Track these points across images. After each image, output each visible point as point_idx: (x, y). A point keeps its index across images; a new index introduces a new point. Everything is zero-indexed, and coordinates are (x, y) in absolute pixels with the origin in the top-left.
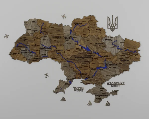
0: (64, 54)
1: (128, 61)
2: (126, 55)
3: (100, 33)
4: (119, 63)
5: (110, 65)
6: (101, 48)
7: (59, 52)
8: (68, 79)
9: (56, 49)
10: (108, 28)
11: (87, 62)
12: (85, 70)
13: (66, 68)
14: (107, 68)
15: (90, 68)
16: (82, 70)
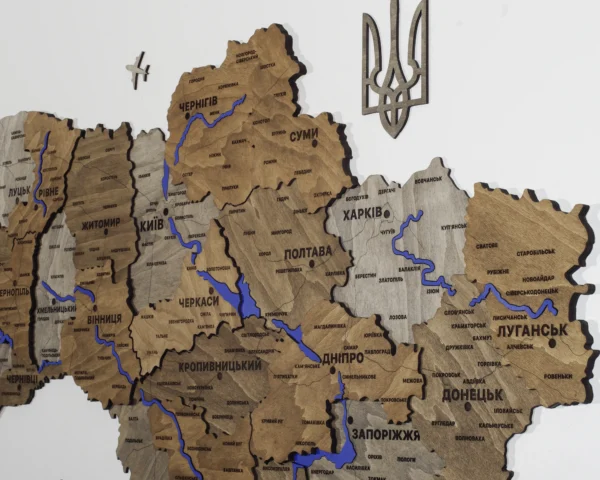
0: (126, 345)
1: (499, 395)
2: (482, 344)
3: (313, 159)
4: (434, 419)
5: (379, 434)
6: (316, 287)
7: (106, 328)
9: (95, 308)
10: (367, 109)
11: (239, 403)
12: (225, 470)
13: (142, 452)
14: (356, 464)
15: (255, 457)
16: (211, 468)
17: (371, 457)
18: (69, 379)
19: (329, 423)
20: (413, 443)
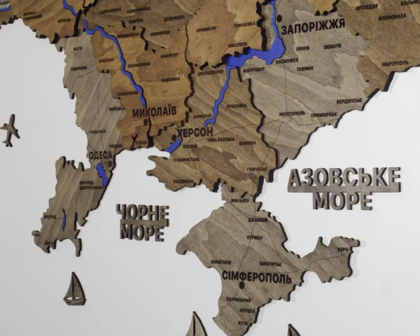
4: (358, 4)
8: (92, 155)
11: (176, 18)
12: (163, 81)
13: (86, 78)
14: (286, 57)
15: (191, 64)
16: (150, 81)
17: (299, 49)
18: (19, 22)
19: (260, 23)
20: (338, 30)
